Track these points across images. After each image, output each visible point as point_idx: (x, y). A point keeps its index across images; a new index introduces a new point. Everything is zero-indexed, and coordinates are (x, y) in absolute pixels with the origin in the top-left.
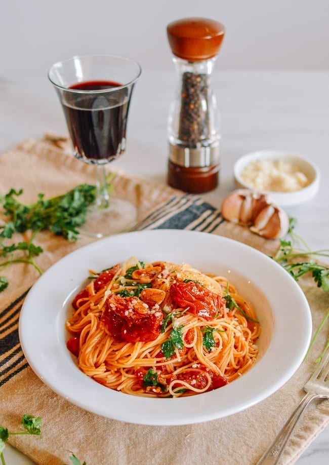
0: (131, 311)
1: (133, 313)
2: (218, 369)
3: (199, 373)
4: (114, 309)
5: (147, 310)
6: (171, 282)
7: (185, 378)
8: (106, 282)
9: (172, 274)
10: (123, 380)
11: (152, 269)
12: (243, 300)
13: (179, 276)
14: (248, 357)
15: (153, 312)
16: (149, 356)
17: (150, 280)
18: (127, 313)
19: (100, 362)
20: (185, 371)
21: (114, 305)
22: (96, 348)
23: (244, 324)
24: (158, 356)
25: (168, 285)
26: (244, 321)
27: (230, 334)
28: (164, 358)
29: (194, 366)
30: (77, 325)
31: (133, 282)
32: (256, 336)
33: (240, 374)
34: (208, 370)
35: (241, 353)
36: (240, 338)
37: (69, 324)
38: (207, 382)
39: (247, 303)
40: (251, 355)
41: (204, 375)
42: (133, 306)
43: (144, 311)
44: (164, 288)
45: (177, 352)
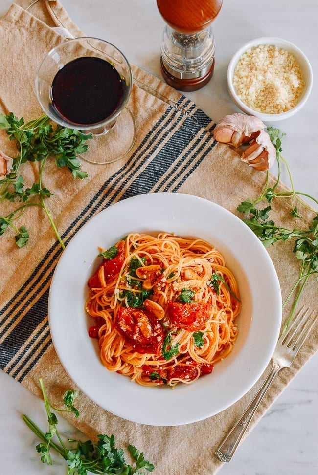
0: (137, 335)
1: (140, 337)
2: (206, 361)
3: (191, 367)
4: (125, 331)
5: (150, 332)
6: (168, 296)
7: (180, 370)
8: (114, 274)
9: (170, 281)
10: (134, 372)
11: (152, 267)
12: (229, 274)
13: (175, 289)
14: (230, 342)
15: (155, 334)
16: (153, 358)
17: (152, 287)
18: (135, 337)
19: (116, 356)
20: (180, 365)
21: (124, 328)
22: (112, 345)
23: (228, 303)
24: (160, 359)
25: (166, 299)
26: (228, 299)
27: (216, 328)
28: (165, 361)
29: (188, 363)
30: (94, 313)
31: (137, 281)
32: (237, 314)
33: (222, 359)
34: (198, 365)
35: (224, 342)
36: (224, 325)
37: (88, 311)
38: (197, 373)
39: (232, 278)
40: (231, 340)
41: (195, 368)
42: (139, 328)
43: (148, 335)
44: (163, 301)
45: (174, 358)
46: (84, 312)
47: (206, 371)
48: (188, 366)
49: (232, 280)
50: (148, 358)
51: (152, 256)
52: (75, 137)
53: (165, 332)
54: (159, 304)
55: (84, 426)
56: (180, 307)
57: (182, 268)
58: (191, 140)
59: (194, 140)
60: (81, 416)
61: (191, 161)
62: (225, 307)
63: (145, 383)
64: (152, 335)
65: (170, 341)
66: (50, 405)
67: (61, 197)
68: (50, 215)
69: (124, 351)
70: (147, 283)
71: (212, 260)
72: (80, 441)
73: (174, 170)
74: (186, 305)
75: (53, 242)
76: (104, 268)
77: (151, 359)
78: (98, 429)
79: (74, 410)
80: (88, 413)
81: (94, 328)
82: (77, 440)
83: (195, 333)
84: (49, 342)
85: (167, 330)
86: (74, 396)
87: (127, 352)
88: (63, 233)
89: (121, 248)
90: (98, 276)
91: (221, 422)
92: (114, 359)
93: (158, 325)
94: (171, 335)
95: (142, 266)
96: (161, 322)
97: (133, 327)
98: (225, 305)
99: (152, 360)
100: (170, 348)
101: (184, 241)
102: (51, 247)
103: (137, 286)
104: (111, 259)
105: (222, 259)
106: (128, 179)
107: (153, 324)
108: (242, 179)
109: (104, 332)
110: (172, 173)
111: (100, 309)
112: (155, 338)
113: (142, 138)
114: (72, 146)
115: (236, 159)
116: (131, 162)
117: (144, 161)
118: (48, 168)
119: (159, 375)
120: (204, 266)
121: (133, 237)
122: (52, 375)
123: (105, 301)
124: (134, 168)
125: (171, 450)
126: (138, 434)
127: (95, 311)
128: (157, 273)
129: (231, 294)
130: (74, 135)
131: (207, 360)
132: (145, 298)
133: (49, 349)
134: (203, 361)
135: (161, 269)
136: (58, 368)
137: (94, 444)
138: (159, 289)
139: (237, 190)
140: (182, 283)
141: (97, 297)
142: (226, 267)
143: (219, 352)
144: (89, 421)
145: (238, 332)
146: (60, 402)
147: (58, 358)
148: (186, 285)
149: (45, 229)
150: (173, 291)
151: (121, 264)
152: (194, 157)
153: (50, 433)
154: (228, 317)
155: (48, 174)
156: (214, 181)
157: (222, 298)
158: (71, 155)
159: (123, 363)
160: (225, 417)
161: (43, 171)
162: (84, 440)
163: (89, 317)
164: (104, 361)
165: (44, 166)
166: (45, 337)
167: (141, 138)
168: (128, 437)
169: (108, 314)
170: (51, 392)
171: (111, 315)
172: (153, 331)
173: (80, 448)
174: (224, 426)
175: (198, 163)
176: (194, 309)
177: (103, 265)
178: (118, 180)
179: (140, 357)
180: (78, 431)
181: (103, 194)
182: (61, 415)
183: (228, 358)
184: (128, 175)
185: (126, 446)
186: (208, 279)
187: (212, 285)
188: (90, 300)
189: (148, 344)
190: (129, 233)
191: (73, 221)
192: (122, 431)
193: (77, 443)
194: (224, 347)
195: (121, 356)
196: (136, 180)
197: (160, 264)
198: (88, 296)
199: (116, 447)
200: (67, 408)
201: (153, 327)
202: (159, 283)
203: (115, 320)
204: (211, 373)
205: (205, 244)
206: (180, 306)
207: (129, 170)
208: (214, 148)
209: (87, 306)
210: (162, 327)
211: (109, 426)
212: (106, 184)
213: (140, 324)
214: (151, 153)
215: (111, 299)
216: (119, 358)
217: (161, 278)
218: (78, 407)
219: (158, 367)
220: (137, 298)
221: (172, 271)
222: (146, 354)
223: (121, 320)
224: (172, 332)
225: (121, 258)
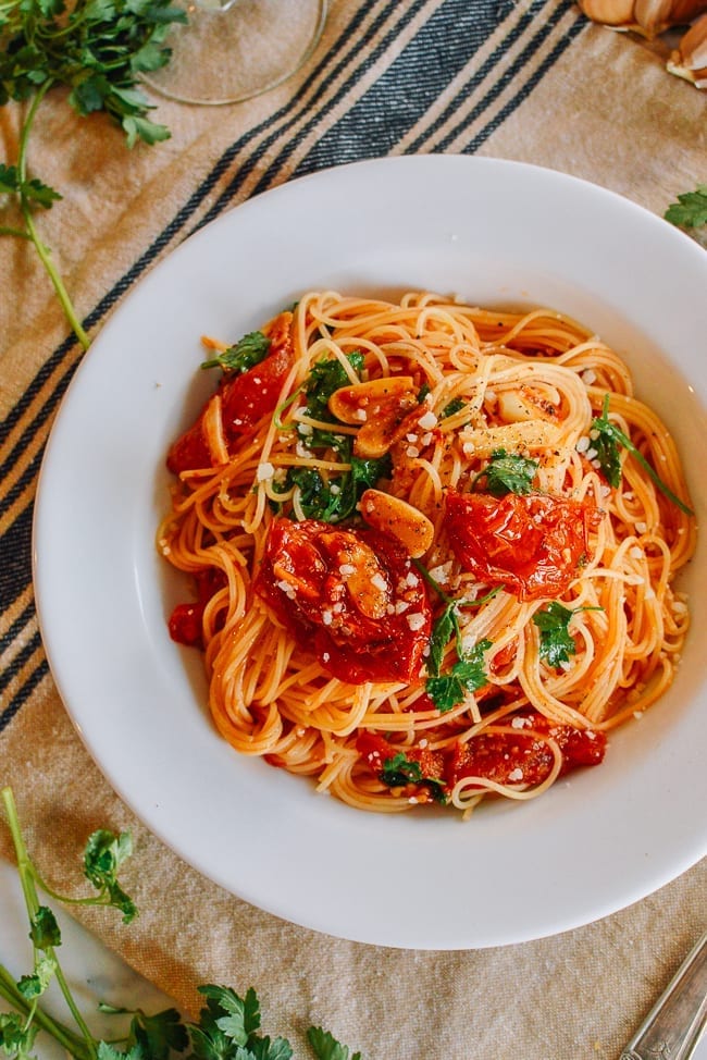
0: (338, 608)
1: (346, 616)
2: (580, 717)
3: (530, 739)
4: (292, 596)
5: (384, 598)
6: (446, 474)
7: (492, 752)
8: (256, 418)
9: (448, 425)
10: (328, 759)
11: (387, 384)
12: (648, 423)
13: (468, 448)
14: (662, 655)
15: (402, 606)
16: (394, 704)
17: (386, 448)
18: (328, 618)
19: (264, 702)
20: (491, 731)
21: (289, 585)
22: (251, 663)
23: (650, 521)
24: (419, 705)
25: (438, 485)
26: (650, 504)
27: (613, 600)
28: (436, 713)
29: (518, 723)
30: (190, 557)
31: (334, 434)
32: (685, 559)
33: (638, 715)
34: (554, 732)
35: (642, 651)
36: (639, 591)
37: (167, 551)
38: (551, 764)
39: (659, 435)
40: (668, 647)
41: (542, 744)
42: (345, 584)
43: (379, 608)
44: (427, 491)
45: (471, 703)
46: (152, 554)
47: (582, 755)
48: (520, 736)
49: (663, 441)
50: (377, 704)
51: (383, 349)
52: (132, 19)
53: (436, 601)
54: (413, 505)
55: (151, 957)
56: (488, 507)
57: (490, 385)
58: (502, 19)
59: (513, 20)
60: (144, 922)
61: (502, 84)
62: (638, 535)
63: (363, 798)
64: (391, 609)
65: (454, 634)
66: (40, 881)
67: (87, 208)
68: (52, 260)
69: (290, 681)
70: (369, 436)
71: (591, 377)
72: (140, 1011)
73: (450, 111)
74: (510, 499)
75: (57, 338)
76: (223, 402)
77: (385, 708)
78: (201, 967)
79: (119, 897)
80: (168, 911)
81: (186, 607)
82: (129, 1008)
83: (541, 611)
84: (39, 669)
85: (444, 596)
86: (120, 852)
87: (302, 683)
88: (88, 310)
89: (280, 334)
90: (200, 429)
91: (637, 947)
92: (257, 715)
93: (410, 575)
94: (457, 612)
95: (348, 382)
96: (421, 567)
97: (322, 583)
98: (641, 527)
99: (391, 711)
100: (454, 660)
101: (493, 319)
102: (49, 355)
103: (335, 449)
104: (244, 369)
105: (623, 372)
106: (300, 136)
107: (393, 572)
108: (675, 133)
109: (221, 617)
110: (441, 121)
111: (209, 541)
112: (400, 621)
113: (344, 20)
114: (123, 49)
115: (652, 73)
116: (311, 90)
117: (352, 81)
118: (50, 122)
119: (414, 766)
120: (564, 389)
121: (320, 305)
122: (49, 781)
123: (224, 511)
124: (321, 103)
125: (458, 1045)
126: (343, 989)
127: (193, 552)
128: (403, 401)
129: (658, 492)
130: (130, 14)
131: (584, 714)
132: (362, 486)
133: (40, 692)
134: (572, 717)
135: (418, 390)
136: (67, 759)
137: (190, 1020)
138: (412, 452)
139: (658, 168)
140: (491, 431)
141: (199, 502)
142: (636, 397)
143: (627, 691)
144: (172, 940)
145: (691, 618)
146: (73, 873)
147: (70, 722)
148: (503, 437)
149: (34, 307)
150: (463, 456)
151: (276, 385)
152: (513, 70)
153: (36, 978)
154: (653, 566)
155: (48, 141)
156: (583, 139)
157: (631, 505)
158: (120, 77)
159: (288, 726)
160: (650, 929)
161: (30, 132)
162: (155, 1006)
163: (172, 572)
164: (221, 720)
165: (36, 117)
166: (26, 653)
167: (339, 21)
168: (308, 997)
169: (236, 552)
170: (43, 837)
171: (246, 557)
172: (395, 597)
173: (140, 1035)
174: (648, 962)
175: (526, 90)
176: (538, 518)
177: (220, 392)
178: (270, 141)
179: (348, 701)
180: (136, 976)
181: (219, 188)
182: (76, 920)
183: (657, 710)
184: (299, 125)
185: (299, 1032)
186: (579, 429)
187: (593, 453)
188: (173, 517)
189: (377, 641)
190: (303, 294)
191: (124, 273)
192: (284, 975)
193: (128, 1020)
194: (643, 672)
195: (279, 702)
196: (326, 136)
197: (412, 374)
198: (168, 503)
199: (265, 1030)
200: (97, 893)
201: (393, 583)
202: (413, 432)
203: (257, 568)
204: (598, 761)
205: (562, 325)
206: (488, 502)
207: (304, 112)
208: (577, 41)
209: (166, 537)
210: (427, 585)
211: (240, 959)
212: (230, 155)
213: (347, 570)
214: (374, 58)
215: (245, 501)
216: (274, 709)
217: (419, 416)
218: (134, 891)
219: (411, 737)
220: (335, 489)
221: (454, 395)
222: (369, 685)
223: (279, 557)
224: (463, 601)
225: (280, 365)
